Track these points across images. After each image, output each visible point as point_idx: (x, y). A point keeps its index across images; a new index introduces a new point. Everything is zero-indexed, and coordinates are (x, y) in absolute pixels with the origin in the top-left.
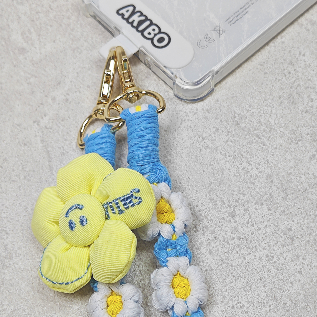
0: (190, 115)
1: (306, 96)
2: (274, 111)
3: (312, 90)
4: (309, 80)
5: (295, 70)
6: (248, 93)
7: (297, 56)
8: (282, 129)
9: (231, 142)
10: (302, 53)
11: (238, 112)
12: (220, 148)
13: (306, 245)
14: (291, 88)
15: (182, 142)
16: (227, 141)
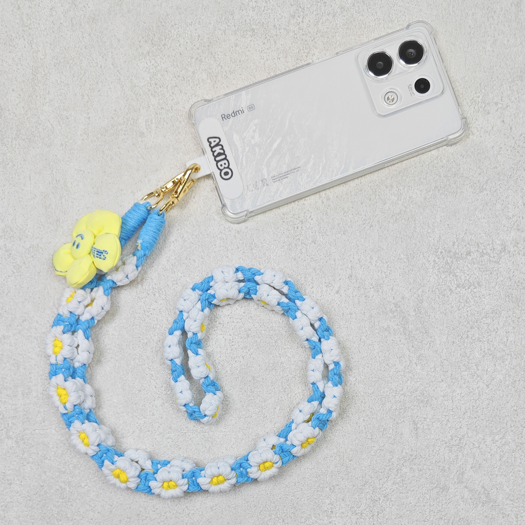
0: (226, 230)
1: (299, 248)
2: (276, 250)
3: (305, 246)
4: (307, 238)
5: (302, 227)
6: (267, 231)
7: (308, 218)
8: (275, 265)
9: (243, 260)
10: (312, 218)
11: (255, 241)
12: (234, 261)
13: (254, 343)
14: (294, 239)
15: (214, 247)
16: (240, 258)
